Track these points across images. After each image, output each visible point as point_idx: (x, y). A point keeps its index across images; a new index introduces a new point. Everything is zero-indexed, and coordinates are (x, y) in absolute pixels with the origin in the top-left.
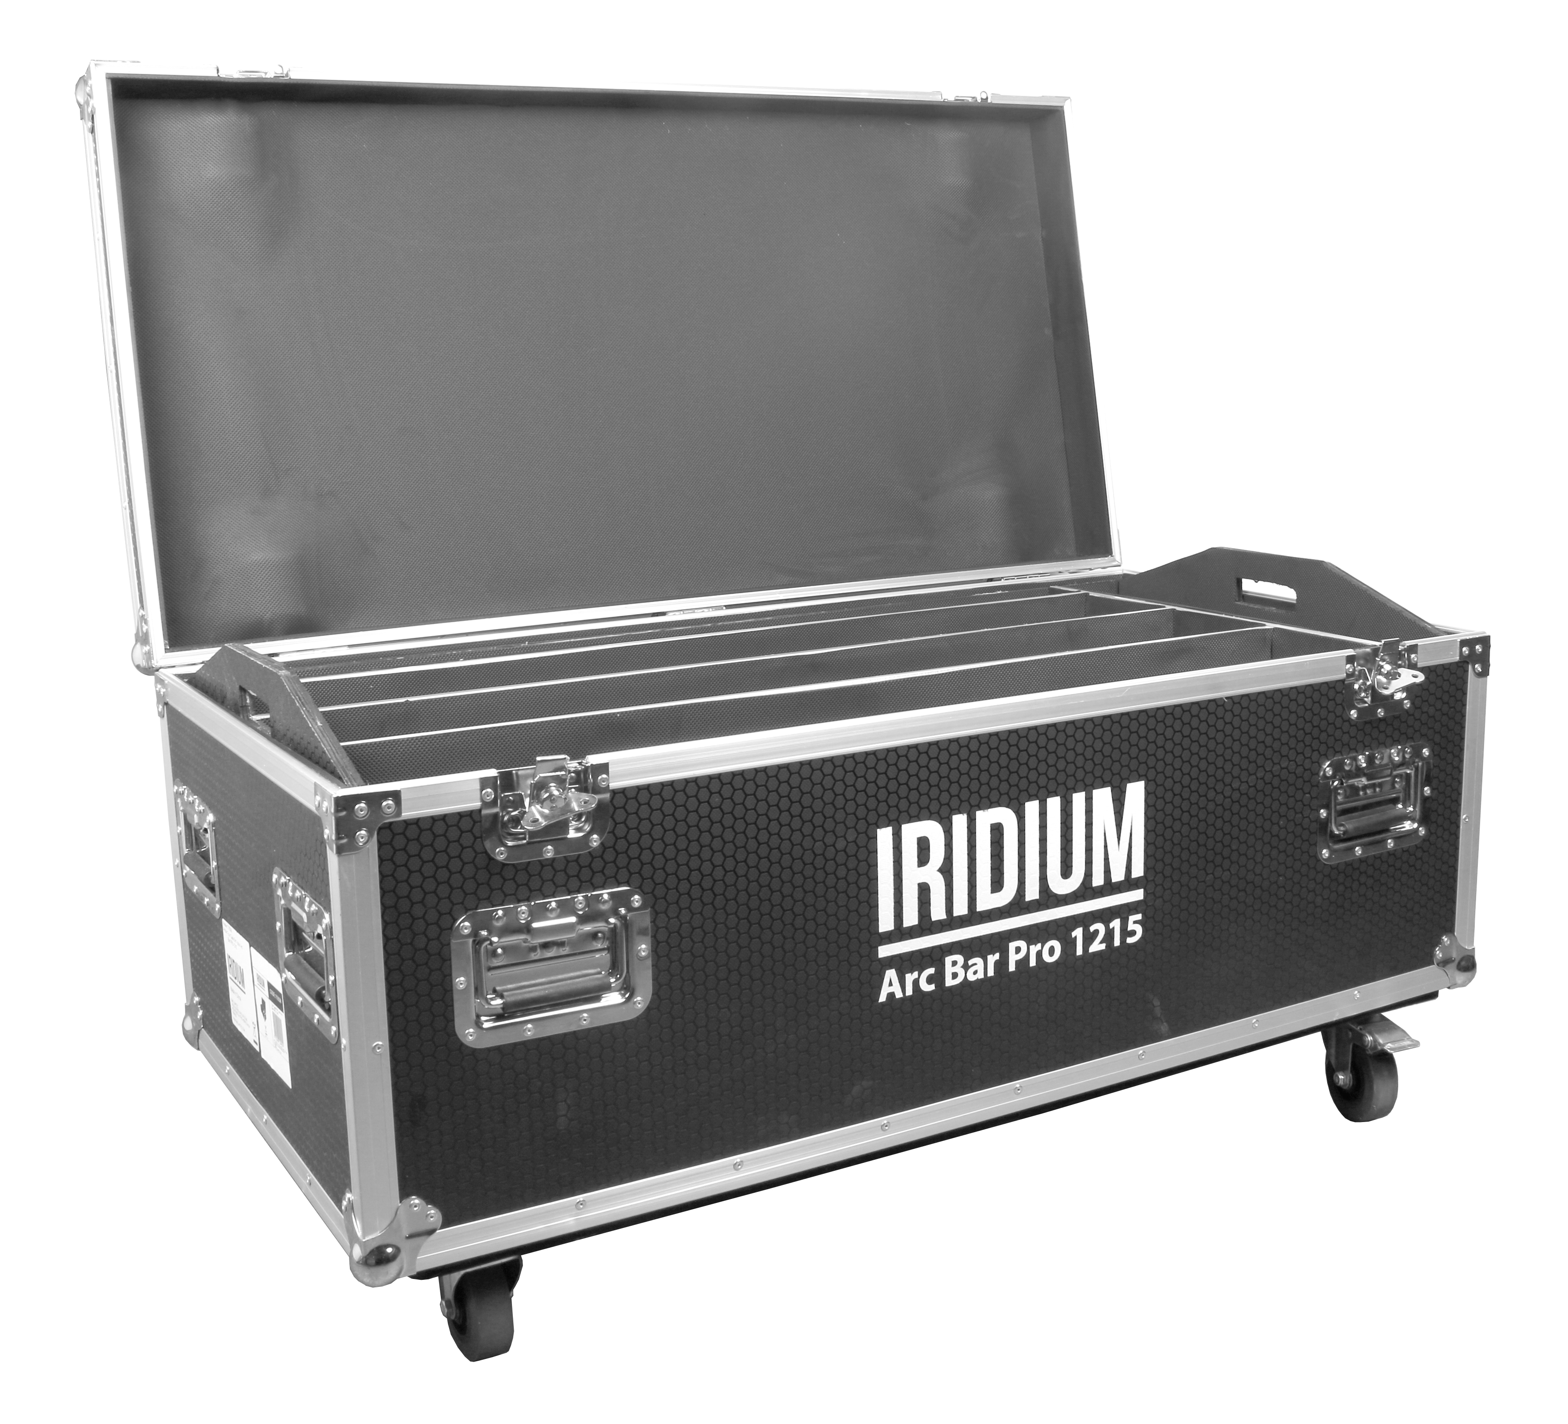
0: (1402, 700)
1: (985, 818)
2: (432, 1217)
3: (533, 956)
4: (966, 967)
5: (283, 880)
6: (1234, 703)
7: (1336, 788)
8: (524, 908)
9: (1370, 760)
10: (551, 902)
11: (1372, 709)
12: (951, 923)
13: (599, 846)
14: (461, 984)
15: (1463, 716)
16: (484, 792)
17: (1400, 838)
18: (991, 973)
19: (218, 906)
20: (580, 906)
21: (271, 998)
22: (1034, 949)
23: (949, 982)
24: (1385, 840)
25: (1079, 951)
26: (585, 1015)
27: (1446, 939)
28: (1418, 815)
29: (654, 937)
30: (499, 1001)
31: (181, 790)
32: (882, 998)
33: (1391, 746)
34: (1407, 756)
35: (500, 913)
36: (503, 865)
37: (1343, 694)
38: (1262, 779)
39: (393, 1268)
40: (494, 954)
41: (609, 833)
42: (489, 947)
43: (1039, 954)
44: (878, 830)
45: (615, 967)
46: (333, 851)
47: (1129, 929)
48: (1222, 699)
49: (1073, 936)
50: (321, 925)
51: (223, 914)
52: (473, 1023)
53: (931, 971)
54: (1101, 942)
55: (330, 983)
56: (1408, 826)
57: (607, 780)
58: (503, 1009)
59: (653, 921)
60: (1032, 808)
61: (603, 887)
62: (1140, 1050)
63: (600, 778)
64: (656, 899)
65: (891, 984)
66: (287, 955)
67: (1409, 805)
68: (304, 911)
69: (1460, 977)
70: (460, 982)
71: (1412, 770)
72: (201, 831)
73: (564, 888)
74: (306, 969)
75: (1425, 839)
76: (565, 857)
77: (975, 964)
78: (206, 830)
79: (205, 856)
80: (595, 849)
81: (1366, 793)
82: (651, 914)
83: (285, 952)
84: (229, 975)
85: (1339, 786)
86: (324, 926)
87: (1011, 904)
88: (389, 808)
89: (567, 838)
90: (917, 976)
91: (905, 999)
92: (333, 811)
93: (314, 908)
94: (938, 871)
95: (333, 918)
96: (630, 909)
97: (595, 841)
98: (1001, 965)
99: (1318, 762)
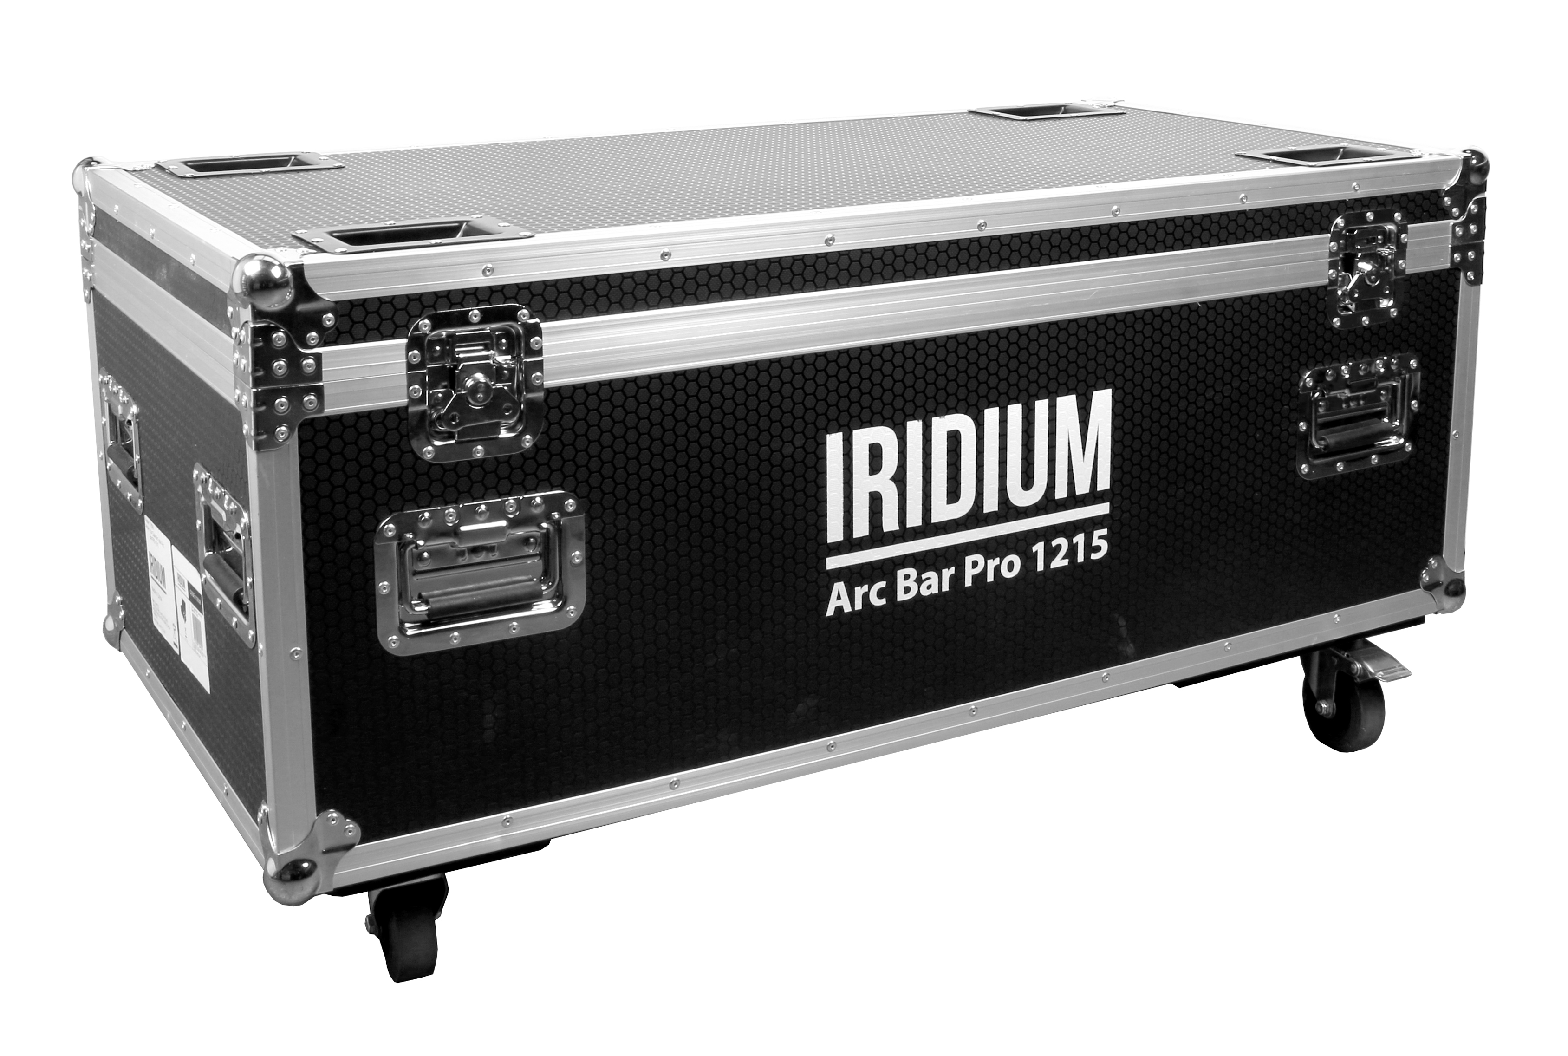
0: (1389, 308)
1: (942, 425)
2: (350, 832)
3: (461, 561)
4: (919, 581)
5: (203, 476)
6: (1209, 308)
7: (1317, 400)
8: (451, 510)
9: (1353, 371)
10: (481, 504)
11: (1357, 317)
12: (904, 534)
13: (532, 447)
14: (385, 588)
15: (1455, 326)
16: (411, 388)
17: (1384, 453)
18: (946, 588)
19: (140, 502)
20: (511, 509)
21: (191, 599)
22: (992, 564)
23: (901, 597)
24: (1368, 456)
25: (1040, 567)
26: (515, 623)
27: (1433, 562)
28: (1404, 431)
29: (589, 543)
30: (424, 608)
31: (106, 379)
32: (830, 612)
33: (1377, 357)
34: (1393, 367)
35: (427, 515)
36: (430, 465)
37: (1325, 301)
38: (1238, 388)
39: (308, 884)
40: (420, 557)
41: (542, 433)
42: (414, 550)
43: (997, 569)
44: (828, 435)
45: (547, 573)
46: (251, 447)
47: (1094, 544)
48: (1195, 304)
49: (1034, 551)
50: (240, 524)
51: (146, 509)
52: (397, 629)
53: (882, 584)
54: (1064, 558)
55: (248, 585)
56: (1393, 441)
57: (541, 378)
58: (428, 615)
59: (588, 528)
60: (991, 415)
61: (536, 490)
62: (1104, 672)
63: (533, 376)
64: (592, 503)
65: (839, 598)
66: (207, 554)
67: (1394, 417)
68: (223, 508)
69: (1448, 602)
70: (383, 586)
71: (1398, 382)
72: (126, 423)
73: (494, 490)
74: (225, 570)
75: (1412, 455)
76: (496, 458)
77: (929, 578)
78: (129, 422)
79: (129, 449)
80: (528, 450)
81: (1349, 406)
82: (586, 519)
83: (205, 551)
84: (150, 574)
85: (1319, 398)
86: (242, 525)
87: (968, 516)
88: (311, 403)
89: (497, 438)
90: (867, 590)
91: (854, 613)
92: (252, 405)
93: (233, 506)
94: (891, 479)
95: (251, 518)
96: (563, 513)
97: (528, 442)
98: (957, 579)
99: (1298, 372)
